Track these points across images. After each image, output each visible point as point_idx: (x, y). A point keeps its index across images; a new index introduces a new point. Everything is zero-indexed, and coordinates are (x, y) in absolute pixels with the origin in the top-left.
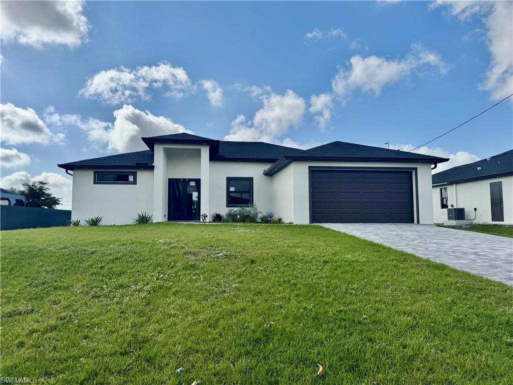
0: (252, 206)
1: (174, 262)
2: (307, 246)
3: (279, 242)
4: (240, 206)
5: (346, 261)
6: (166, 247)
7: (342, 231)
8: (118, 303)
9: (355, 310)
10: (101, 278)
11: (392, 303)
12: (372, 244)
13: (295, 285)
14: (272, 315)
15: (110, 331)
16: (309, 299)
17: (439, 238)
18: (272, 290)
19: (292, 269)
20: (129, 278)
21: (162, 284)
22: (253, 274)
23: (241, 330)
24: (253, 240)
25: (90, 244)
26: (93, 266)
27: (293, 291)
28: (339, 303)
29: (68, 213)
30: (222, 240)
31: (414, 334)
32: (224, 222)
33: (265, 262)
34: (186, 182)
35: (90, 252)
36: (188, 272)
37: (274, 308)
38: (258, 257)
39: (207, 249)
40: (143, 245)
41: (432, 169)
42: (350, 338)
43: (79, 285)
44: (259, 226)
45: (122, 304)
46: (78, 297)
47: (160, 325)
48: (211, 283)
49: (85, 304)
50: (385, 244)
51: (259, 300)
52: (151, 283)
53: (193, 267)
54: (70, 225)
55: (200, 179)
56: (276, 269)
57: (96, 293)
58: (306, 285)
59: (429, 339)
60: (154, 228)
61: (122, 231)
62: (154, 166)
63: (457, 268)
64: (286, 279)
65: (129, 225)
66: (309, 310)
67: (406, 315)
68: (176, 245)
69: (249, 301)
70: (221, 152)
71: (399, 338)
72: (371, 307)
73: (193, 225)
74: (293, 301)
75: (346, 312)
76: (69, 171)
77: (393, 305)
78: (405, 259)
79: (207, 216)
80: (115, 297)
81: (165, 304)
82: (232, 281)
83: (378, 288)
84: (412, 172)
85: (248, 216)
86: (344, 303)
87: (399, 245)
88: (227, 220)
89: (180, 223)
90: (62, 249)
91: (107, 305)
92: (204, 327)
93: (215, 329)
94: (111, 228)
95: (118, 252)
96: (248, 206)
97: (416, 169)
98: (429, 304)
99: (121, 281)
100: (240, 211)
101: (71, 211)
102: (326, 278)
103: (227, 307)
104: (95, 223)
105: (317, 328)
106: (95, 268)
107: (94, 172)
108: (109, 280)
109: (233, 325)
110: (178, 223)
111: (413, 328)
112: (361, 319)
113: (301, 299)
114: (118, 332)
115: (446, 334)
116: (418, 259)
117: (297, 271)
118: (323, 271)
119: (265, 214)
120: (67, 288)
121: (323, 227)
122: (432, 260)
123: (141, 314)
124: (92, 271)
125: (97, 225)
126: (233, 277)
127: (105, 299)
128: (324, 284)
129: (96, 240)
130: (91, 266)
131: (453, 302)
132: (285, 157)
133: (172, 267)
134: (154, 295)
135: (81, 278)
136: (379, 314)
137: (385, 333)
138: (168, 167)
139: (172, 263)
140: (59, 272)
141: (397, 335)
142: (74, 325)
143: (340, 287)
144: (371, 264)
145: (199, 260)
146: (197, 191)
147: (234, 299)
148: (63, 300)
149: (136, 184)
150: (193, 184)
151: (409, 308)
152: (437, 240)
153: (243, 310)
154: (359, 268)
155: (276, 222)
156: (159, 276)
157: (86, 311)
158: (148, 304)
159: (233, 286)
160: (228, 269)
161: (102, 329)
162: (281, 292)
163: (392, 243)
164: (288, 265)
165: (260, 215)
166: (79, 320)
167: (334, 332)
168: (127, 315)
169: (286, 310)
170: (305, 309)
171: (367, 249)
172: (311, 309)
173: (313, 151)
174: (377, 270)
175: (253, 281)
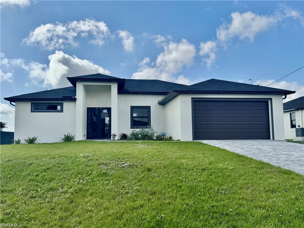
0: (150, 128)
1: (91, 170)
2: (190, 158)
3: (169, 155)
4: (141, 128)
5: (219, 169)
6: (85, 160)
7: (217, 146)
8: (49, 202)
9: (224, 205)
10: (36, 183)
11: (252, 200)
12: (238, 156)
13: (181, 187)
14: (163, 210)
15: (43, 223)
16: (190, 197)
17: (288, 151)
18: (164, 191)
19: (178, 175)
20: (58, 183)
21: (81, 187)
22: (149, 179)
23: (140, 221)
24: (150, 154)
25: (28, 158)
26: (30, 175)
27: (179, 191)
28: (213, 200)
29: (11, 134)
30: (127, 154)
31: (267, 223)
32: (129, 140)
33: (159, 170)
34: (100, 110)
35: (28, 164)
36: (101, 178)
37: (165, 204)
38: (153, 166)
39: (116, 161)
40: (68, 158)
41: (283, 99)
42: (219, 226)
43: (20, 189)
44: (155, 142)
45: (52, 202)
46: (19, 198)
47: (80, 218)
48: (118, 186)
49: (24, 203)
50: (248, 156)
51: (153, 199)
52: (74, 187)
53: (105, 174)
54: (13, 143)
55: (111, 108)
56: (167, 175)
57: (33, 194)
58: (188, 187)
59: (278, 226)
60: (76, 145)
61: (52, 148)
62: (76, 98)
63: (300, 173)
64: (174, 183)
65: (57, 143)
66: (190, 206)
67: (261, 209)
68: (92, 158)
69: (146, 200)
70: (127, 87)
71: (255, 225)
72: (236, 203)
73: (106, 142)
74: (179, 199)
75: (217, 207)
77: (252, 201)
78: (262, 166)
79: (116, 135)
80: (47, 197)
81: (84, 202)
82: (134, 185)
83: (242, 189)
84: (268, 101)
85: (146, 135)
86: (216, 200)
87: (258, 156)
88: (130, 138)
89: (96, 141)
90: (7, 162)
91: (40, 203)
92: (112, 220)
93: (120, 221)
94: (44, 146)
95: (49, 164)
96: (146, 128)
97: (271, 99)
98: (278, 200)
99: (51, 185)
100: (141, 131)
101: (14, 133)
102: (204, 181)
103: (130, 204)
104: (31, 141)
105: (196, 219)
106: (32, 176)
107: (31, 103)
108: (42, 184)
109: (134, 218)
110: (94, 141)
111: (266, 218)
112: (229, 212)
113: (185, 197)
114: (49, 224)
115: (290, 222)
116: (272, 167)
117: (182, 177)
118: (201, 176)
119: (159, 133)
120: (11, 191)
121: (202, 143)
122: (282, 167)
123: (67, 210)
124: (29, 178)
125: (34, 143)
126: (134, 182)
127: (40, 199)
128: (202, 186)
129: (33, 155)
130: (29, 174)
131: (297, 199)
132: (174, 91)
133: (89, 175)
134: (75, 195)
135: (21, 183)
136: (242, 208)
137: (246, 222)
138: (86, 99)
139: (90, 172)
140: (5, 179)
141: (254, 223)
142: (17, 218)
143: (213, 188)
144: (237, 171)
145: (109, 169)
146: (109, 117)
147: (135, 198)
148: (8, 200)
149: (63, 112)
150: (105, 111)
151: (263, 203)
152: (287, 152)
153: (142, 206)
154: (228, 174)
155: (168, 140)
156: (79, 181)
157: (25, 208)
158: (71, 202)
159: (134, 188)
160: (131, 176)
161: (37, 222)
162: (170, 193)
163: (253, 155)
164: (175, 172)
165: (156, 135)
166: (20, 215)
167: (208, 222)
168: (55, 211)
169: (173, 206)
170: (187, 205)
171: (234, 160)
172: (192, 205)
173: (194, 87)
174: (241, 176)
175: (149, 185)
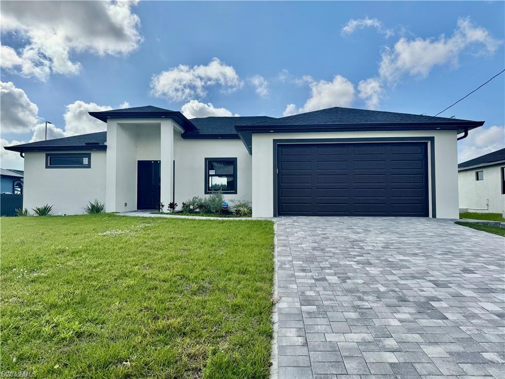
41: (461, 138)
54: (21, 215)
60: (107, 219)
62: (106, 146)
76: (23, 154)
84: (427, 143)
97: (432, 139)
104: (42, 212)
107: (46, 154)
125: (47, 215)
149: (91, 167)
